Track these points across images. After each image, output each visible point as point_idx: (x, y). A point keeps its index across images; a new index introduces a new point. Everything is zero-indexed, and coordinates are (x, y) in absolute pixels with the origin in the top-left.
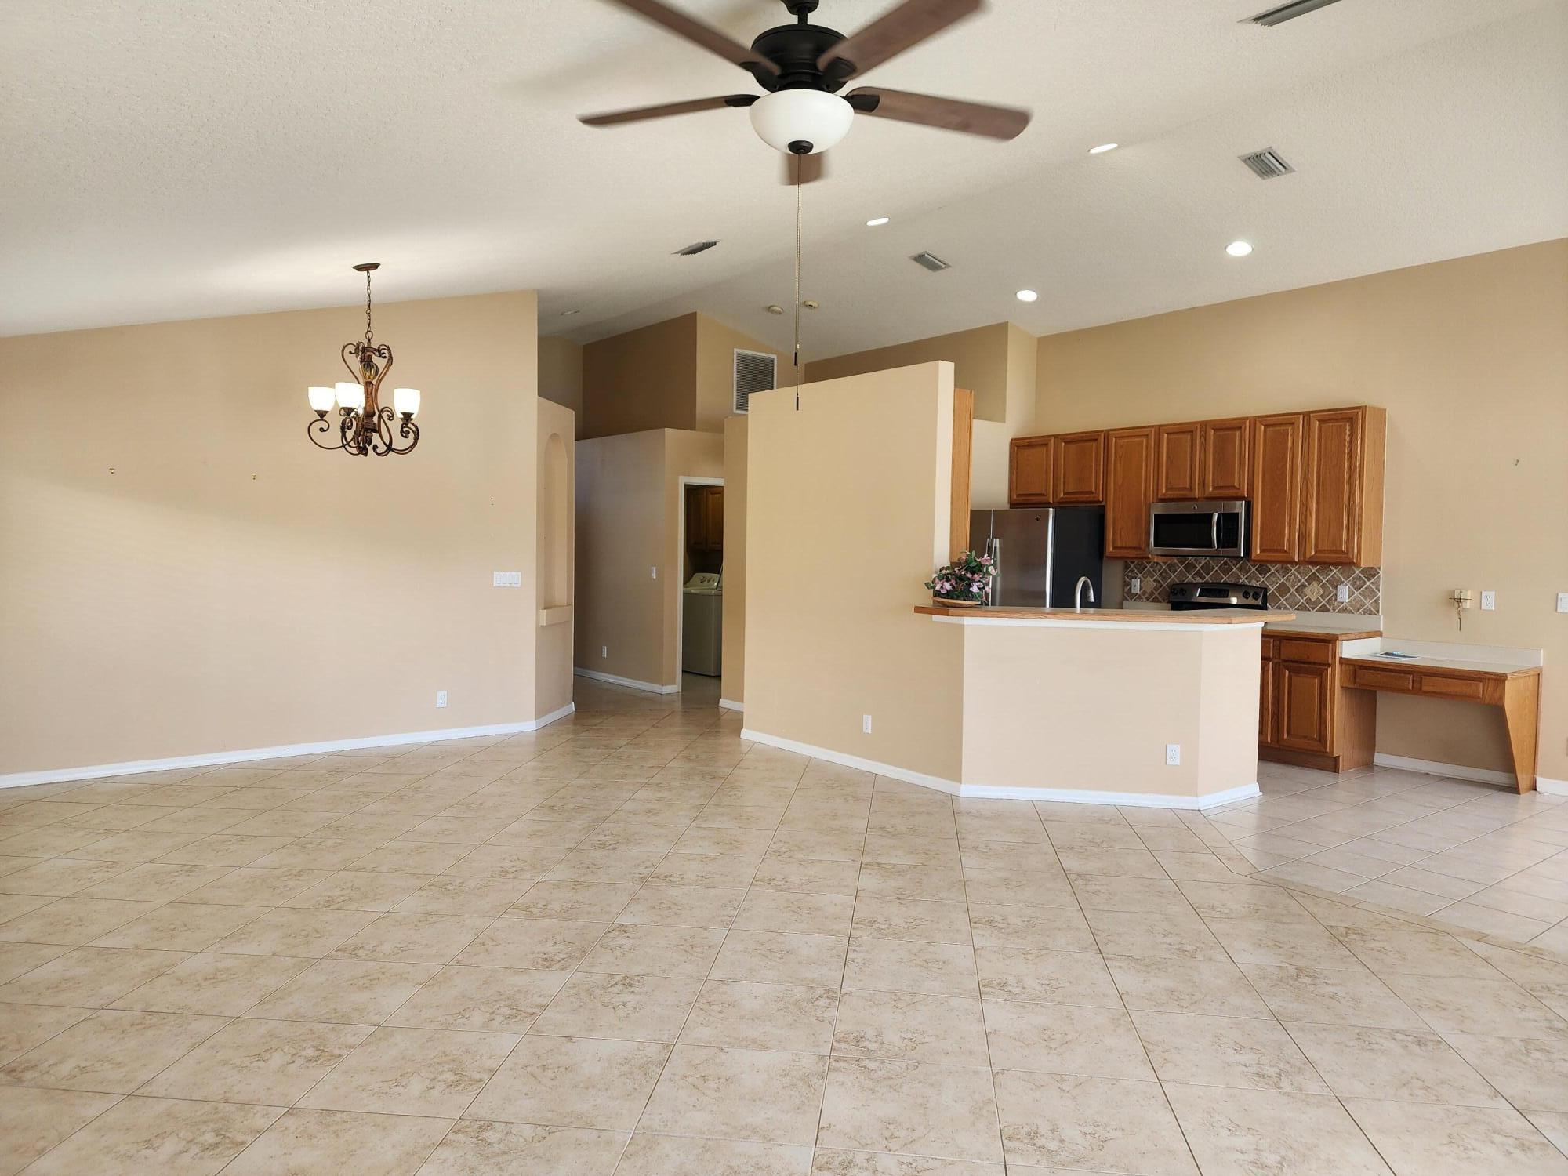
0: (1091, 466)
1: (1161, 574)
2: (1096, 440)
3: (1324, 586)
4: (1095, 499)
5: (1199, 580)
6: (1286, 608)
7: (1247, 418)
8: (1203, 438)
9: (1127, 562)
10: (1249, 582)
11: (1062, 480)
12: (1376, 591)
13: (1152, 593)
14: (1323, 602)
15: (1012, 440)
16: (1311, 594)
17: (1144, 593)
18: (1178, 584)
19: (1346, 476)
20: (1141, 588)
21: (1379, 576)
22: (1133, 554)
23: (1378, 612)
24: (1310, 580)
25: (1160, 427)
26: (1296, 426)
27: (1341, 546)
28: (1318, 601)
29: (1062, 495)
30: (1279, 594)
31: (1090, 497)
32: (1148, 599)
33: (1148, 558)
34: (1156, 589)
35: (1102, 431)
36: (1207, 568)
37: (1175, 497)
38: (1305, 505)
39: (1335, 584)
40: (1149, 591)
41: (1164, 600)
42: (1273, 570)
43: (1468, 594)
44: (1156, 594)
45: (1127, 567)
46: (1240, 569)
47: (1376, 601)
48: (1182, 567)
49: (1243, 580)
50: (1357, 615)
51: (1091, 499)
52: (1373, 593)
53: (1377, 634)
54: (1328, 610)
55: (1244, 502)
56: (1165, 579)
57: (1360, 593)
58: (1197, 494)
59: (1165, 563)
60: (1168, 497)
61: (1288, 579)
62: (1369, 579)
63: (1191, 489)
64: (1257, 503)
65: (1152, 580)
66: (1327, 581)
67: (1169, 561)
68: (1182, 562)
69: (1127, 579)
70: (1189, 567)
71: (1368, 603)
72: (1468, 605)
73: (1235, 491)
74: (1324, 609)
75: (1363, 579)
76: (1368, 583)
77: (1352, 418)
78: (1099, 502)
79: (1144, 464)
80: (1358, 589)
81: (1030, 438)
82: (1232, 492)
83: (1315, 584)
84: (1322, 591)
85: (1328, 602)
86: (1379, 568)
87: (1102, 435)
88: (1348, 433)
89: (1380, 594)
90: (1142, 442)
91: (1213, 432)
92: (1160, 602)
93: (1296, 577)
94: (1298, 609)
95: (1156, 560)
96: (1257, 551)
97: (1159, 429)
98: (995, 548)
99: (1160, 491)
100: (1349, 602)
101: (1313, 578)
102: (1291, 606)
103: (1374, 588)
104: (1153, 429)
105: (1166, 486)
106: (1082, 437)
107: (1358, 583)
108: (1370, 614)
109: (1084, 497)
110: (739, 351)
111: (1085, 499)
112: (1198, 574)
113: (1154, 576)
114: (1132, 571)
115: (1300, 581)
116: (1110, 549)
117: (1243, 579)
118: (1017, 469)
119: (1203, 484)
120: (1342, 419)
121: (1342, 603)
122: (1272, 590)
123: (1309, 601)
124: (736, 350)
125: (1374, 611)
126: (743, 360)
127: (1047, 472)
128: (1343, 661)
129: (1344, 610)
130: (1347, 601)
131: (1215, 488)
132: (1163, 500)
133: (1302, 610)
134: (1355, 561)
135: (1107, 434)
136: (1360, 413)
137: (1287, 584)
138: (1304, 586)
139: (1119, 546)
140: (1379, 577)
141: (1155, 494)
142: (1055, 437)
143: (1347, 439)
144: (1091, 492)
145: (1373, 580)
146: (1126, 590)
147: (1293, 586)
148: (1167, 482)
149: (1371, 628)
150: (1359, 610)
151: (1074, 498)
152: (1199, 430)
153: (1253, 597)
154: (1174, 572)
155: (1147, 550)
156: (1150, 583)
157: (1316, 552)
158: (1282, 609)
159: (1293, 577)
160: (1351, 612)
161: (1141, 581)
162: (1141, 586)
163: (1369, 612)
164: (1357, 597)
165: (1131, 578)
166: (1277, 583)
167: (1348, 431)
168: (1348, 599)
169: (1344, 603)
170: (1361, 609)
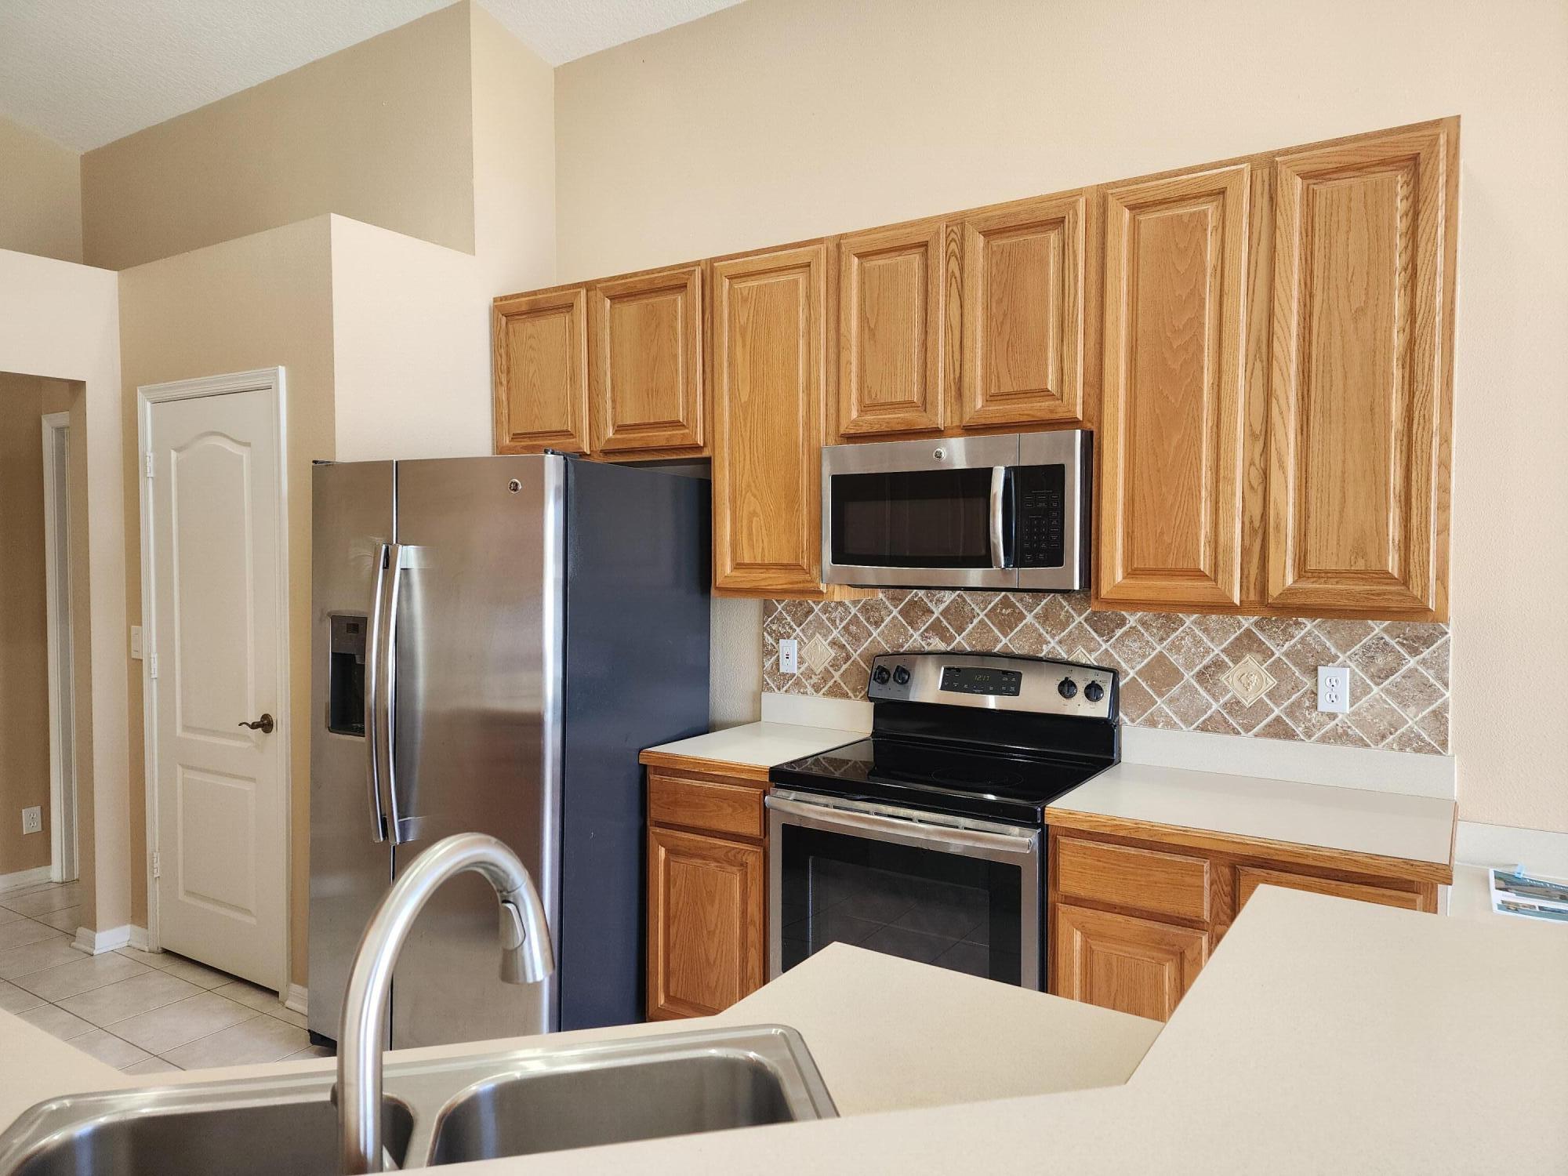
0: (675, 356)
1: (846, 628)
2: (685, 286)
3: (1277, 669)
4: (687, 442)
5: (937, 644)
6: (1170, 724)
7: (1079, 192)
8: (954, 265)
9: (767, 598)
10: (1070, 652)
11: (609, 395)
12: (1439, 685)
13: (826, 675)
14: (1277, 712)
15: (495, 300)
16: (1240, 688)
17: (809, 673)
18: (887, 654)
19: (1398, 341)
20: (801, 661)
21: (1447, 642)
22: (777, 580)
23: (1444, 744)
24: (1237, 651)
25: (839, 241)
26: (1230, 200)
27: (1382, 556)
28: (1260, 709)
29: (610, 433)
30: (1152, 686)
31: (675, 437)
32: (817, 689)
33: (821, 593)
34: (835, 665)
35: (698, 263)
36: (958, 616)
37: (884, 428)
38: (1264, 435)
39: (1311, 661)
40: (819, 669)
41: (854, 690)
42: (1131, 622)
44: (837, 675)
45: (767, 610)
46: (1044, 618)
47: (1439, 716)
48: (895, 612)
49: (1052, 646)
50: (1376, 752)
51: (677, 442)
52: (1428, 692)
54: (1290, 735)
55: (1078, 432)
56: (856, 639)
57: (1388, 691)
58: (941, 417)
59: (855, 603)
60: (865, 429)
61: (1175, 647)
62: (1414, 652)
63: (925, 404)
64: (1115, 438)
65: (825, 643)
66: (1287, 654)
67: (864, 596)
68: (895, 600)
69: (770, 640)
70: (913, 613)
71: (1413, 719)
73: (1047, 404)
74: (1280, 731)
75: (1393, 650)
76: (1412, 662)
77: (1415, 158)
78: (697, 448)
79: (802, 343)
80: (1381, 676)
81: (535, 293)
82: (1038, 408)
83: (1250, 661)
84: (1272, 682)
85: (1291, 712)
86: (1447, 621)
87: (698, 271)
88: (1401, 206)
89: (1450, 695)
90: (796, 282)
91: (981, 240)
92: (845, 696)
93: (1198, 642)
94: (1203, 728)
95: (837, 598)
96: (1114, 573)
97: (839, 246)
98: (405, 571)
99: (843, 413)
100: (1354, 714)
101: (1246, 644)
102: (1184, 721)
103: (1430, 676)
104: (823, 247)
105: (861, 401)
106: (651, 281)
107: (1380, 659)
108: (1418, 750)
109: (660, 437)
111: (663, 443)
112: (937, 629)
113: (830, 632)
114: (780, 619)
115: (1208, 651)
116: (724, 568)
117: (1053, 643)
118: (508, 372)
119: (959, 391)
120: (1382, 163)
121: (1333, 716)
122: (1132, 673)
123: (1234, 706)
127: (574, 378)
129: (1340, 737)
130: (1348, 710)
131: (991, 398)
132: (851, 438)
133: (1215, 731)
134: (1431, 605)
135: (709, 270)
136: (1442, 140)
137: (1173, 658)
138: (1218, 665)
139: (747, 561)
140: (1445, 646)
141: (832, 423)
142: (589, 286)
143: (1401, 225)
144: (675, 424)
145: (1426, 653)
146: (768, 664)
147: (1189, 668)
148: (861, 389)
150: (1383, 737)
151: (636, 439)
152: (943, 236)
153: (1088, 695)
154: (877, 624)
155: (815, 572)
156: (821, 652)
158: (1160, 726)
159: (1188, 641)
160: (1361, 743)
161: (801, 644)
162: (800, 657)
163: (1415, 745)
164: (1377, 700)
165: (779, 637)
166: (1144, 656)
167: (1401, 200)
168: (1351, 706)
169: (1340, 716)
170: (1391, 734)
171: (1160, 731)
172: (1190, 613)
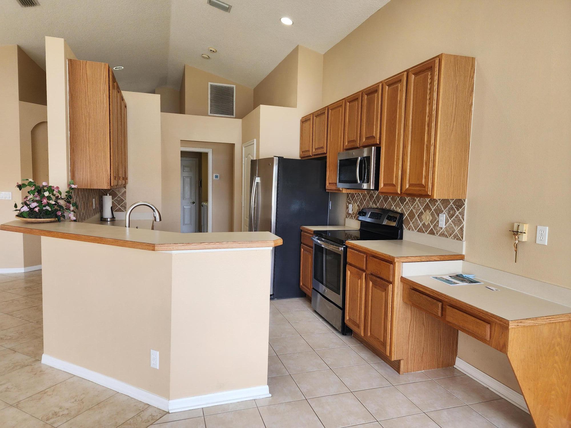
0: (323, 131)
1: (360, 201)
2: (325, 113)
3: (432, 214)
4: (323, 152)
7: (381, 82)
8: (362, 102)
10: (395, 209)
12: (462, 220)
13: (356, 214)
14: (432, 227)
15: (301, 118)
16: (425, 220)
17: (353, 213)
20: (352, 211)
23: (462, 238)
24: (425, 209)
25: (346, 98)
26: (402, 82)
27: (422, 180)
28: (429, 226)
29: (314, 151)
30: (410, 219)
32: (354, 218)
34: (357, 211)
35: (326, 107)
37: (351, 147)
38: (405, 147)
39: (439, 212)
40: (355, 212)
42: (407, 200)
43: (525, 228)
44: (358, 214)
45: (348, 196)
47: (462, 229)
48: (368, 197)
49: (393, 207)
50: (449, 239)
52: (460, 222)
53: (461, 258)
54: (434, 234)
55: (375, 147)
56: (361, 204)
57: (452, 221)
58: (358, 145)
60: (347, 147)
61: (414, 208)
62: (458, 210)
64: (383, 147)
65: (356, 205)
66: (434, 210)
68: (368, 193)
69: (348, 204)
71: (457, 230)
72: (524, 238)
73: (373, 140)
74: (432, 233)
75: (454, 209)
76: (458, 213)
77: (432, 68)
78: (324, 154)
79: (340, 125)
80: (451, 217)
81: (305, 117)
83: (428, 212)
84: (431, 218)
85: (434, 227)
86: (465, 201)
89: (464, 223)
91: (366, 96)
92: (357, 219)
93: (418, 206)
94: (418, 231)
96: (382, 185)
97: (346, 100)
98: (258, 183)
99: (345, 144)
100: (446, 228)
101: (427, 207)
102: (415, 229)
103: (461, 217)
104: (343, 101)
105: (347, 140)
106: (321, 112)
107: (451, 212)
108: (457, 239)
109: (320, 151)
110: (212, 83)
113: (357, 202)
114: (350, 199)
115: (420, 209)
116: (327, 184)
118: (302, 136)
119: (357, 138)
120: (426, 69)
122: (407, 215)
124: (210, 83)
125: (459, 238)
126: (214, 88)
127: (310, 136)
128: (403, 280)
129: (443, 235)
131: (366, 138)
132: (347, 150)
133: (421, 232)
134: (429, 193)
135: (328, 108)
137: (414, 211)
139: (330, 182)
140: (464, 208)
141: (343, 146)
142: (312, 114)
143: (429, 87)
144: (322, 148)
145: (460, 210)
146: (347, 211)
147: (417, 213)
148: (348, 137)
149: (457, 252)
150: (451, 235)
151: (317, 152)
152: (360, 96)
154: (365, 200)
155: (337, 185)
156: (356, 208)
157: (409, 186)
158: (411, 230)
159: (416, 206)
160: (446, 237)
161: (353, 205)
162: (352, 209)
163: (457, 238)
164: (450, 224)
165: (350, 203)
166: (409, 210)
167: (430, 80)
168: (445, 225)
169: (443, 228)
170: (452, 234)
171: (411, 231)
172: (417, 197)
